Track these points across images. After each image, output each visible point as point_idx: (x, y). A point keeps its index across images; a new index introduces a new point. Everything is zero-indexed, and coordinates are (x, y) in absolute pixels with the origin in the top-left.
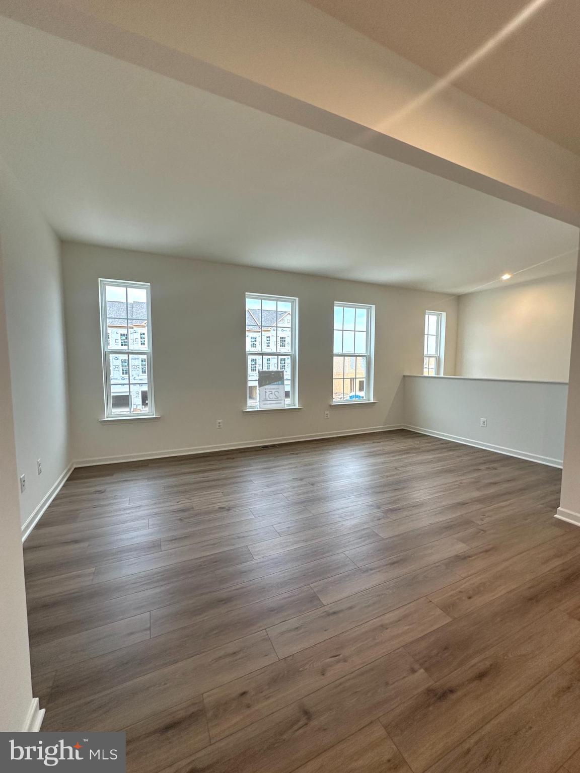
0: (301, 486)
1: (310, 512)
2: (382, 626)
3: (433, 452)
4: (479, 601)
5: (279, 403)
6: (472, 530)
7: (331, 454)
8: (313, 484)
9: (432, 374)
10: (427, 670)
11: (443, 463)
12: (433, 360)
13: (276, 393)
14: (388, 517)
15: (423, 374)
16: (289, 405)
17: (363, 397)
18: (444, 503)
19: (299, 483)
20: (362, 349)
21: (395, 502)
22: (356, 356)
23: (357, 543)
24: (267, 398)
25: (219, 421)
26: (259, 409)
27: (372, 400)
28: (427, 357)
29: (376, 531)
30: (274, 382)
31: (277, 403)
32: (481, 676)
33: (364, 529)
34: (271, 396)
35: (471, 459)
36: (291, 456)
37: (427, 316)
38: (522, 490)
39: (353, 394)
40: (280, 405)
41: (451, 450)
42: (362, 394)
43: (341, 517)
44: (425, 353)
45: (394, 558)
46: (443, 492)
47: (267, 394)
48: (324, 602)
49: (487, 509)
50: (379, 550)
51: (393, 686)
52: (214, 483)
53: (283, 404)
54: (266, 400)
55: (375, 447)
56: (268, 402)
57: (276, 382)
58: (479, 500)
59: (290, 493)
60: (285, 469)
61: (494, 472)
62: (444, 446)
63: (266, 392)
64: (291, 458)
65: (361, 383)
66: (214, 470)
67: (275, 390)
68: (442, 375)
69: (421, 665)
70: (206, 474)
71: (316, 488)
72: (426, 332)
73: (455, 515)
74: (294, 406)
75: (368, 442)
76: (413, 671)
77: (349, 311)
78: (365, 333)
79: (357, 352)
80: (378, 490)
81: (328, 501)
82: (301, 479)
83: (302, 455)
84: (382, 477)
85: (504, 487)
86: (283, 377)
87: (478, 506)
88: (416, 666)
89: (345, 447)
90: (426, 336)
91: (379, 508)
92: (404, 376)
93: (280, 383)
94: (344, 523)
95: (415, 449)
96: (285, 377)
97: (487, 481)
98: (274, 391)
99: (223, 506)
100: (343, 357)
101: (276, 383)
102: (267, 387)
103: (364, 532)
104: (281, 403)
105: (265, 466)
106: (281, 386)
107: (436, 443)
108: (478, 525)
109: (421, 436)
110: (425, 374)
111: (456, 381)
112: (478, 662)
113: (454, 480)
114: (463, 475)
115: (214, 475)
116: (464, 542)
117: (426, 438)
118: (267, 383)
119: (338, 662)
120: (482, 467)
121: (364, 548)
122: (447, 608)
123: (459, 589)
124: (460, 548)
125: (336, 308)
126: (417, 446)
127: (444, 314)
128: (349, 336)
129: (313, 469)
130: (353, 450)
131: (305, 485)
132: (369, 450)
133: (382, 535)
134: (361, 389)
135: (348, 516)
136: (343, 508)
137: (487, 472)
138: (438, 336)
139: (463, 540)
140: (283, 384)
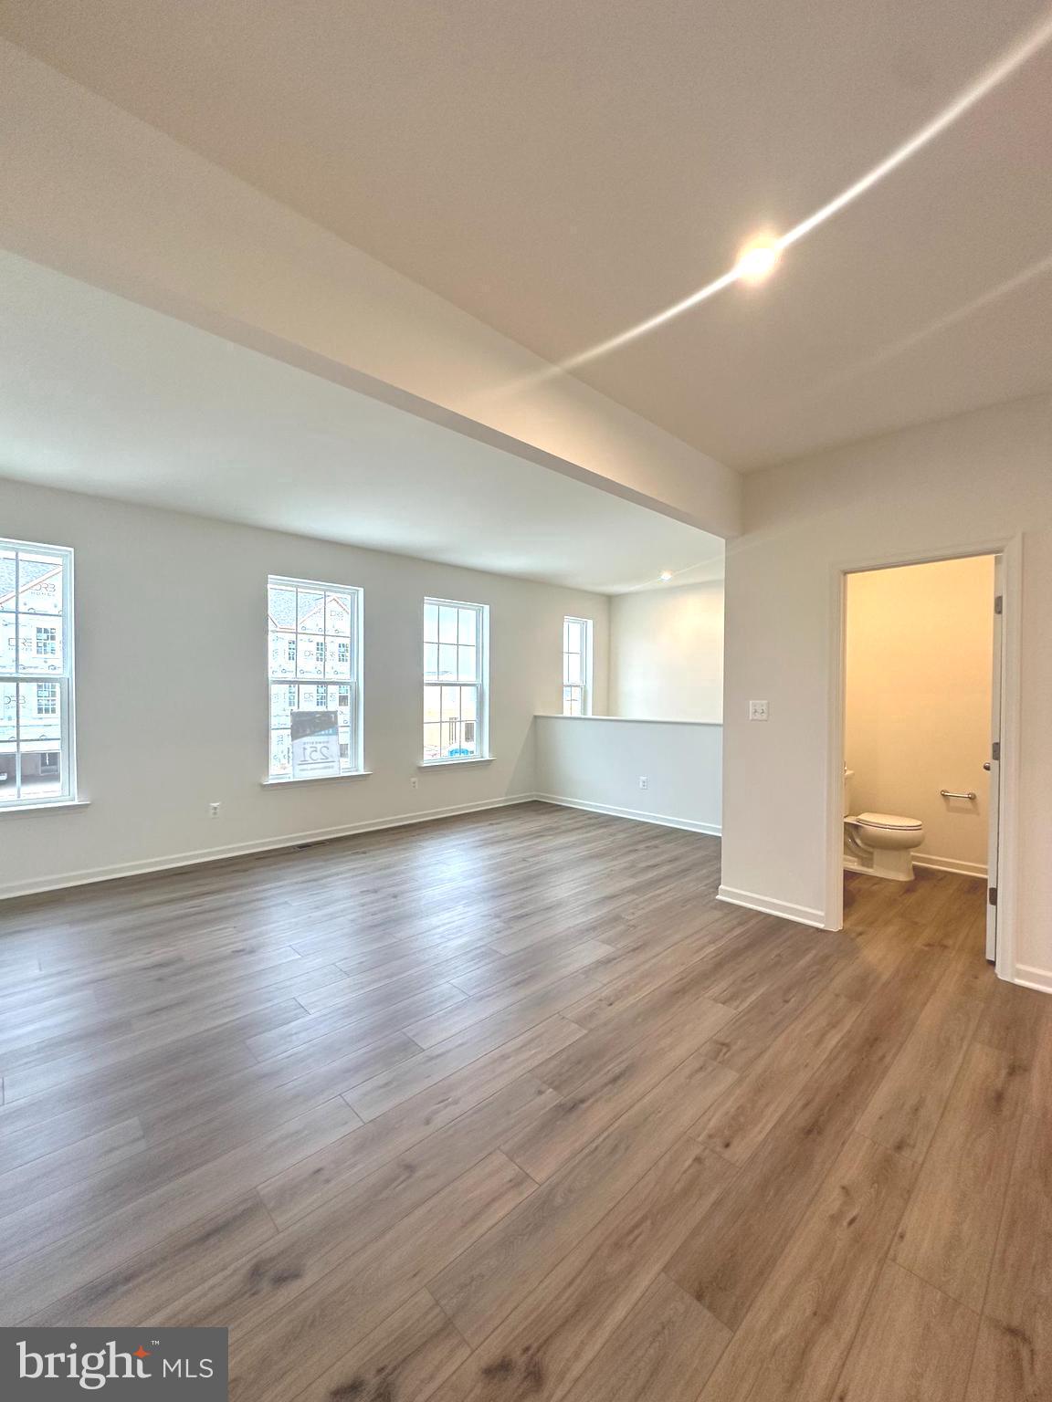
0: (377, 901)
1: (394, 937)
2: (503, 1056)
3: (579, 831)
4: (619, 1006)
5: (329, 767)
6: (621, 928)
7: (423, 848)
8: (395, 897)
9: (577, 713)
10: (556, 1088)
11: (589, 845)
12: (577, 693)
13: (324, 750)
14: (511, 928)
15: (562, 713)
16: (349, 769)
17: (472, 752)
18: (588, 899)
19: (373, 897)
20: (468, 675)
21: (522, 906)
22: (461, 685)
23: (469, 967)
24: (308, 758)
25: (215, 805)
26: (291, 780)
27: (487, 757)
28: (568, 686)
29: (494, 948)
30: (321, 731)
31: (325, 768)
32: (615, 1080)
33: (476, 948)
34: (315, 756)
35: (628, 837)
36: (353, 857)
37: (566, 625)
38: (685, 871)
39: (455, 746)
40: (331, 770)
41: (601, 827)
42: (470, 746)
43: (442, 937)
44: (565, 682)
45: (518, 978)
46: (588, 884)
47: (308, 752)
48: (424, 1047)
49: (641, 899)
50: (498, 971)
51: (516, 1114)
52: (213, 915)
53: (336, 769)
54: (304, 762)
55: (493, 831)
56: (309, 767)
57: (324, 730)
58: (632, 890)
59: (359, 914)
60: (345, 878)
61: (655, 851)
62: (592, 821)
63: (305, 749)
64: (355, 860)
65: (469, 727)
66: (208, 893)
67: (322, 745)
68: (590, 715)
69: (550, 1085)
70: (196, 902)
71: (400, 902)
72: (565, 650)
73: (599, 913)
74: (357, 771)
75: (482, 824)
76: (540, 1093)
77: (448, 612)
78: (475, 648)
79: (463, 679)
80: (500, 892)
81: (422, 917)
82: (375, 891)
83: (371, 853)
84: (505, 874)
85: (664, 869)
86: (336, 723)
87: (629, 898)
88: (544, 1087)
89: (445, 836)
90: (565, 656)
91: (499, 917)
92: (536, 717)
93: (331, 731)
94: (448, 944)
95: (551, 829)
96: (340, 722)
97: (643, 865)
98: (319, 746)
99: (241, 948)
100: (439, 687)
101: (323, 732)
102: (305, 739)
103: (479, 951)
104: (332, 767)
105: (307, 877)
106: (334, 737)
107: (582, 818)
108: (628, 921)
109: (557, 810)
110: (567, 713)
111: (609, 723)
112: (615, 1068)
113: (602, 867)
114: (616, 859)
115: (209, 901)
116: (609, 944)
117: (569, 811)
118: (308, 732)
119: (446, 1107)
120: (641, 846)
121: (478, 972)
122: (581, 1021)
123: (598, 998)
124: (603, 951)
125: (426, 607)
126: (555, 825)
127: (590, 622)
128: (448, 654)
129: (394, 874)
130: (457, 839)
131: (384, 899)
132: (483, 837)
133: (504, 952)
134: (469, 737)
135: (453, 934)
136: (444, 925)
137: (645, 852)
138: (582, 655)
139: (608, 942)
140: (336, 733)
